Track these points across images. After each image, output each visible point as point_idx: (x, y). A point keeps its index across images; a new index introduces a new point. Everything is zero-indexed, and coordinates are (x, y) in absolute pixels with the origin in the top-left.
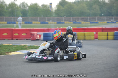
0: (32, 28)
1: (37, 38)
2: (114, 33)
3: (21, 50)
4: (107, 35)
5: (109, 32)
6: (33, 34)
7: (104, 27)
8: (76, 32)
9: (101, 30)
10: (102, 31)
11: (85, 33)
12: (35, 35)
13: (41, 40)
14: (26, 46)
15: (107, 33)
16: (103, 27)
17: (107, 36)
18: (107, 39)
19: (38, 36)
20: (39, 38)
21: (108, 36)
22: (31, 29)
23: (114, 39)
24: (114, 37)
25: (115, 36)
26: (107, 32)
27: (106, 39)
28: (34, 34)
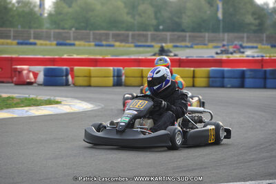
0: (14, 56)
1: (28, 80)
2: (209, 72)
3: (8, 108)
4: (192, 75)
5: (197, 69)
6: (19, 70)
7: (184, 58)
8: (121, 68)
9: (178, 64)
10: (180, 67)
11: (142, 70)
12: (25, 72)
13: (39, 85)
14: (13, 98)
15: (194, 71)
16: (182, 58)
17: (194, 77)
18: (194, 86)
19: (31, 75)
20: (33, 80)
21: (195, 79)
22: (12, 58)
23: (209, 86)
24: (209, 81)
25: (211, 79)
26: (192, 69)
27: (191, 84)
28: (23, 70)
